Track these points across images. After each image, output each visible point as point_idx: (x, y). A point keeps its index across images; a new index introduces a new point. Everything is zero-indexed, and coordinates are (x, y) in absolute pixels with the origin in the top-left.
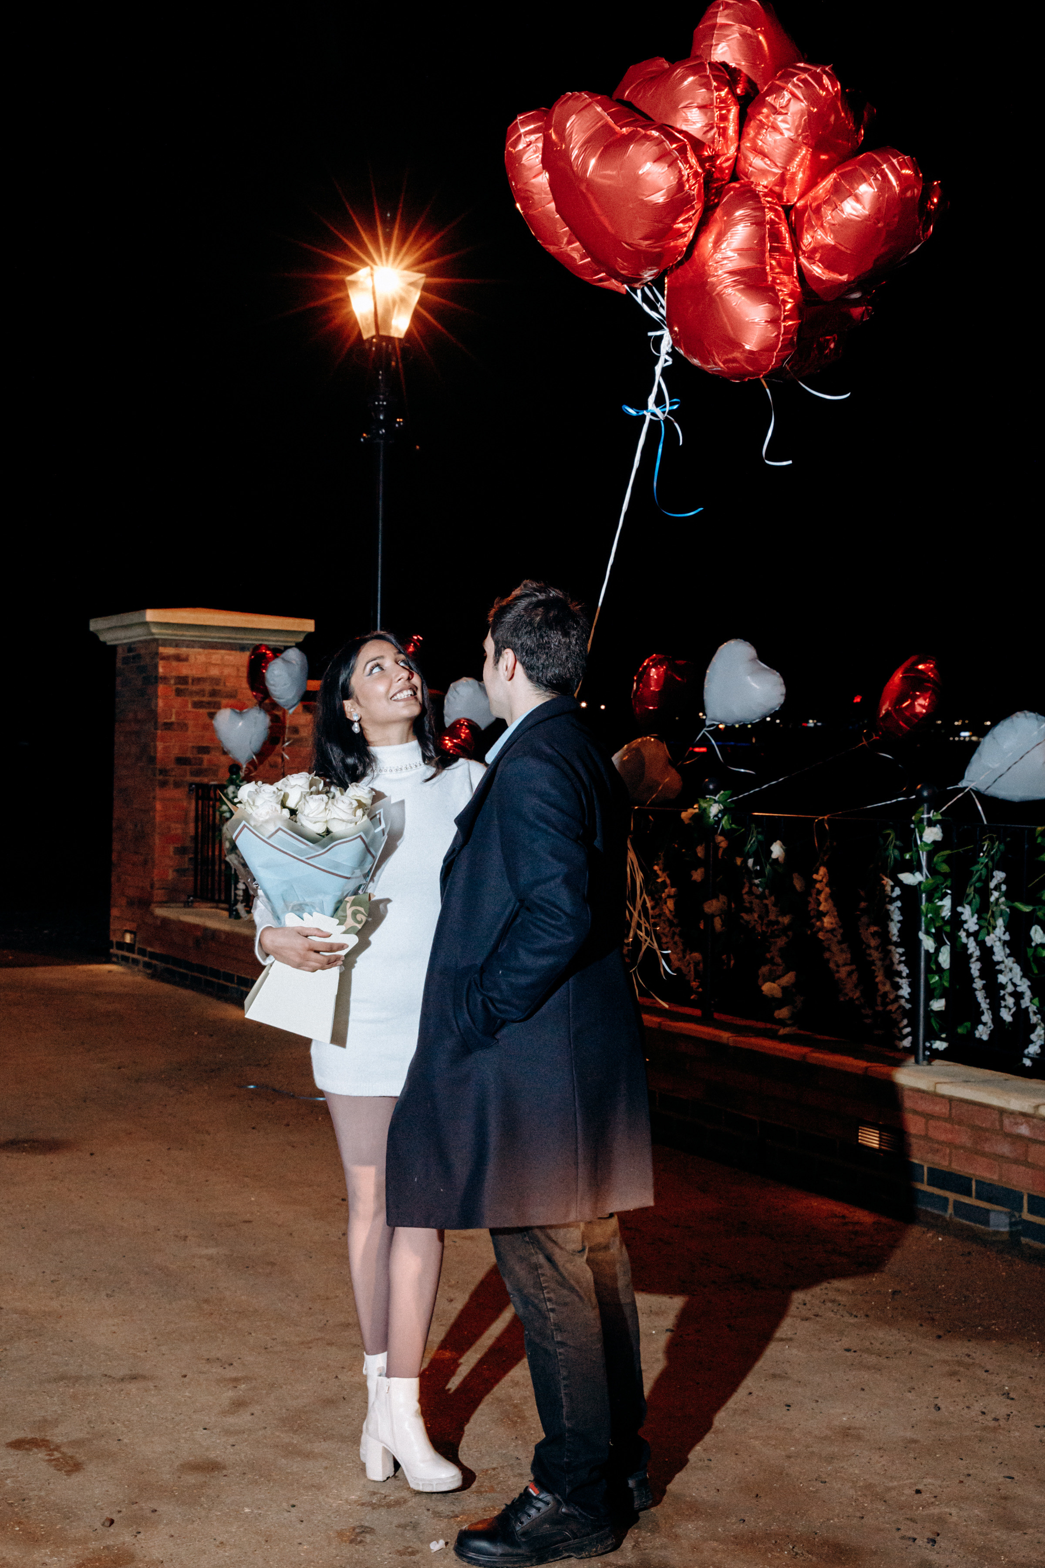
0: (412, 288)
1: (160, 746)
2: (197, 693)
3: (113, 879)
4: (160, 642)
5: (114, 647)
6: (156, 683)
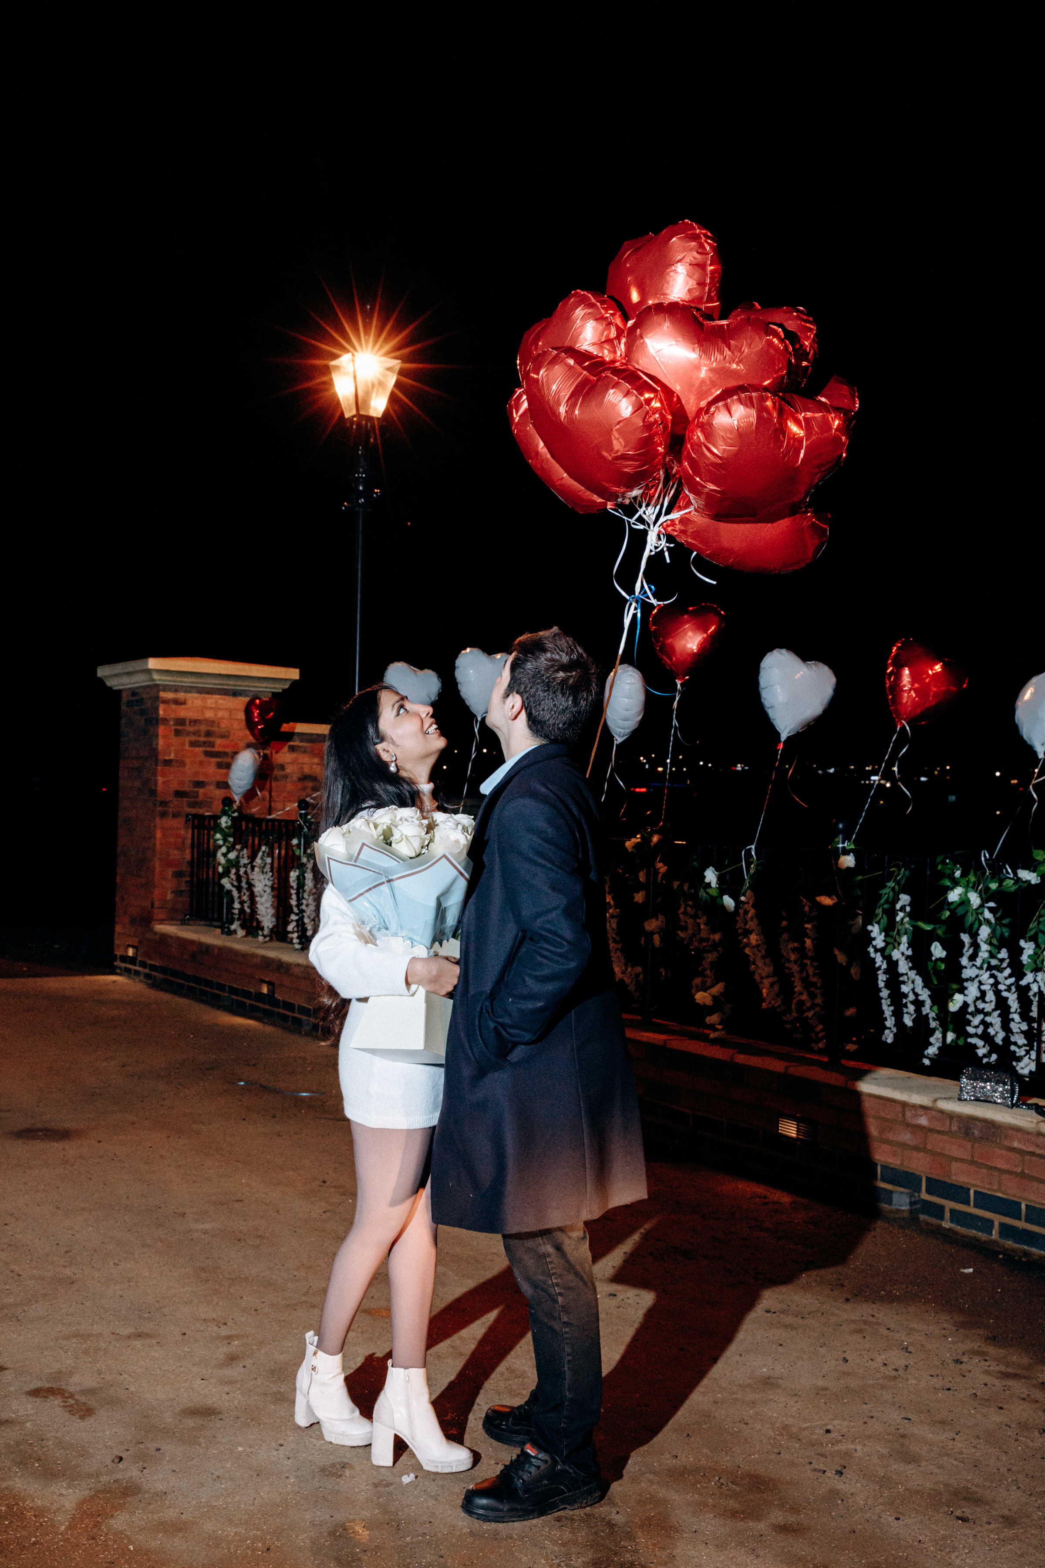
0: (389, 373)
1: (160, 779)
2: (194, 733)
3: (118, 898)
4: (160, 688)
5: (119, 692)
6: (157, 723)
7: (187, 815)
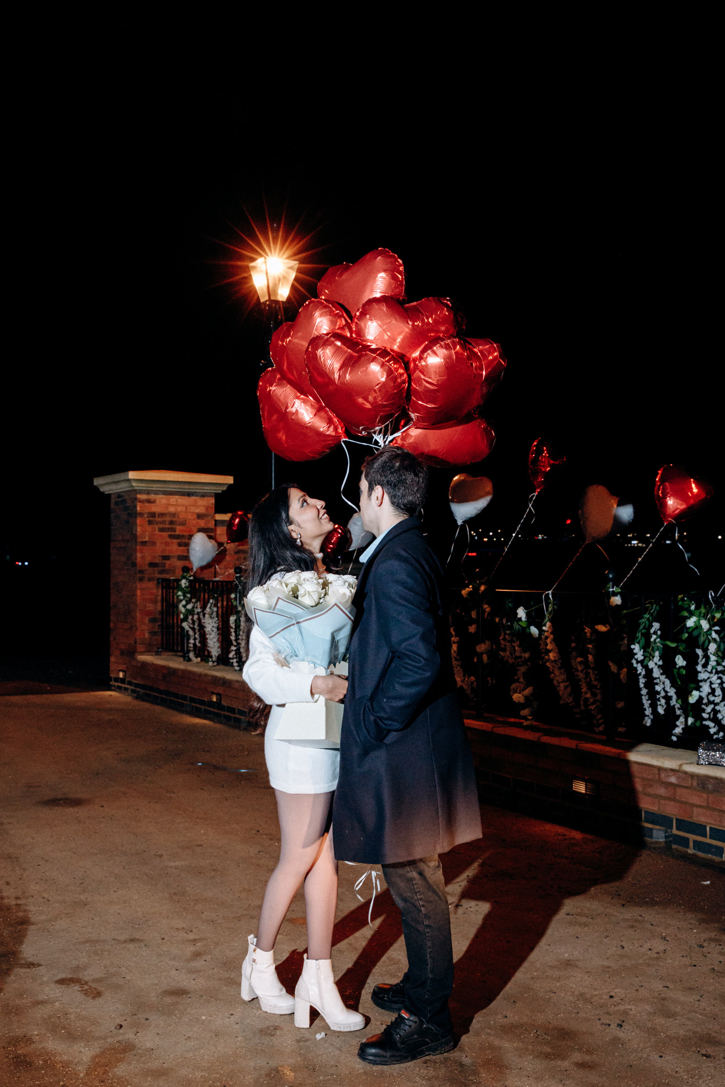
0: (291, 271)
1: (139, 555)
2: (161, 523)
3: (112, 638)
4: (138, 492)
5: (109, 496)
6: (136, 517)
7: (158, 579)
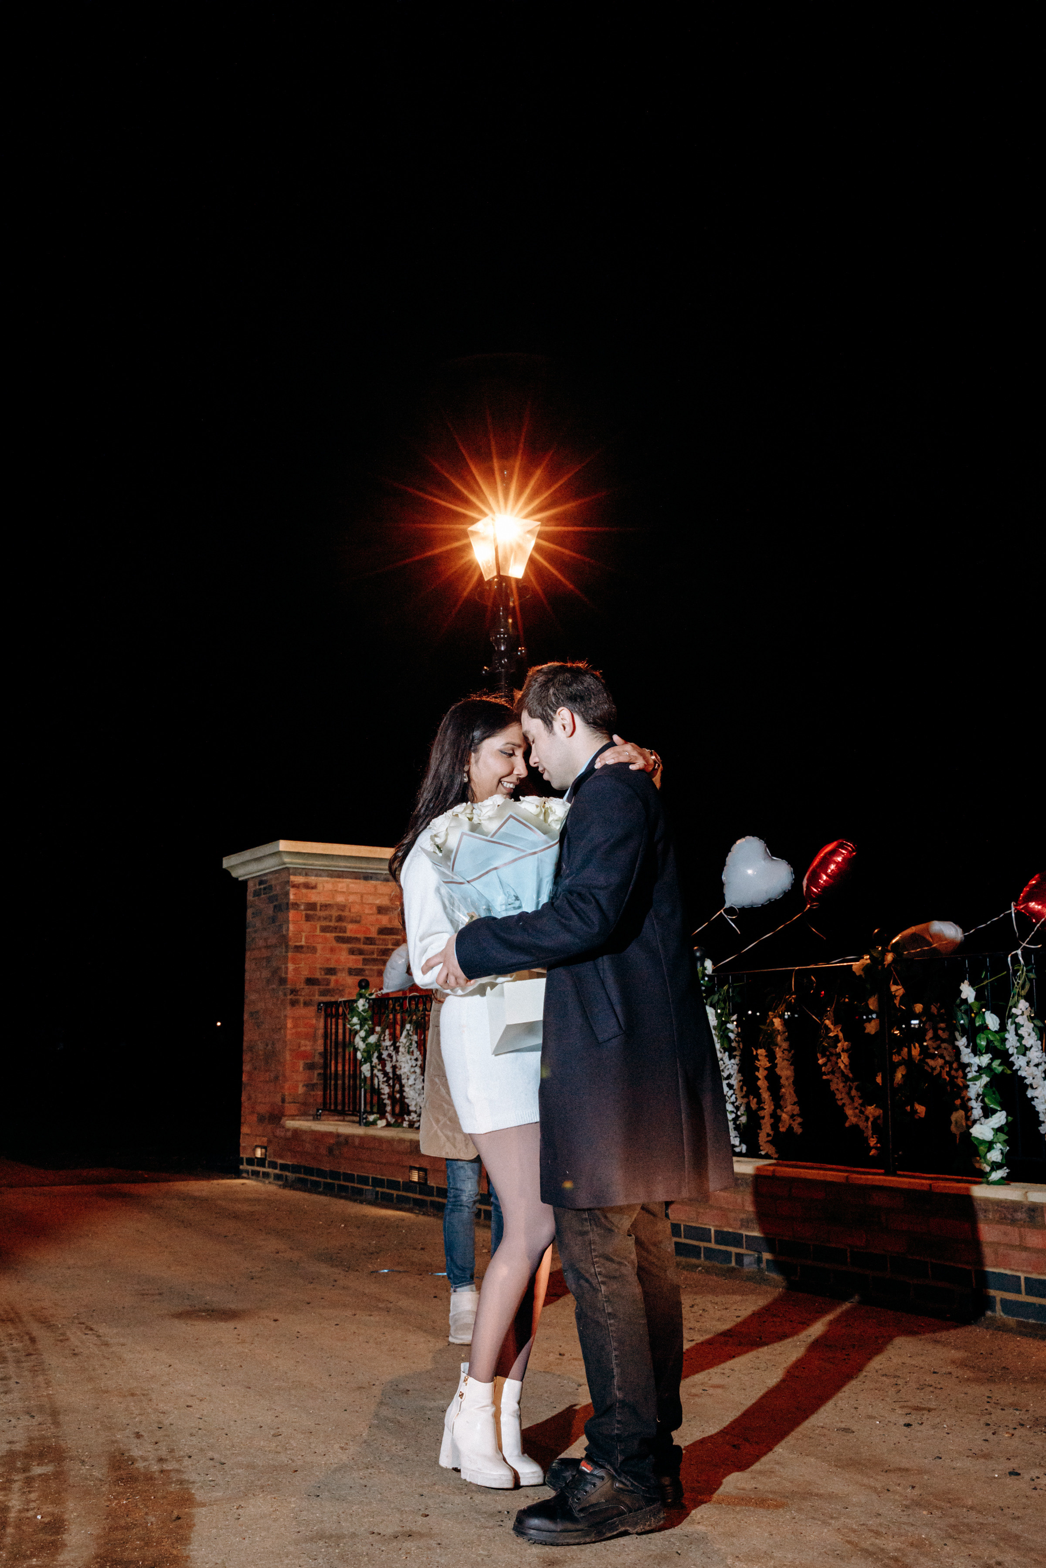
0: (528, 536)
1: (291, 966)
2: (325, 919)
3: (244, 1098)
4: (291, 871)
5: (245, 882)
6: (288, 909)
7: (319, 1004)
